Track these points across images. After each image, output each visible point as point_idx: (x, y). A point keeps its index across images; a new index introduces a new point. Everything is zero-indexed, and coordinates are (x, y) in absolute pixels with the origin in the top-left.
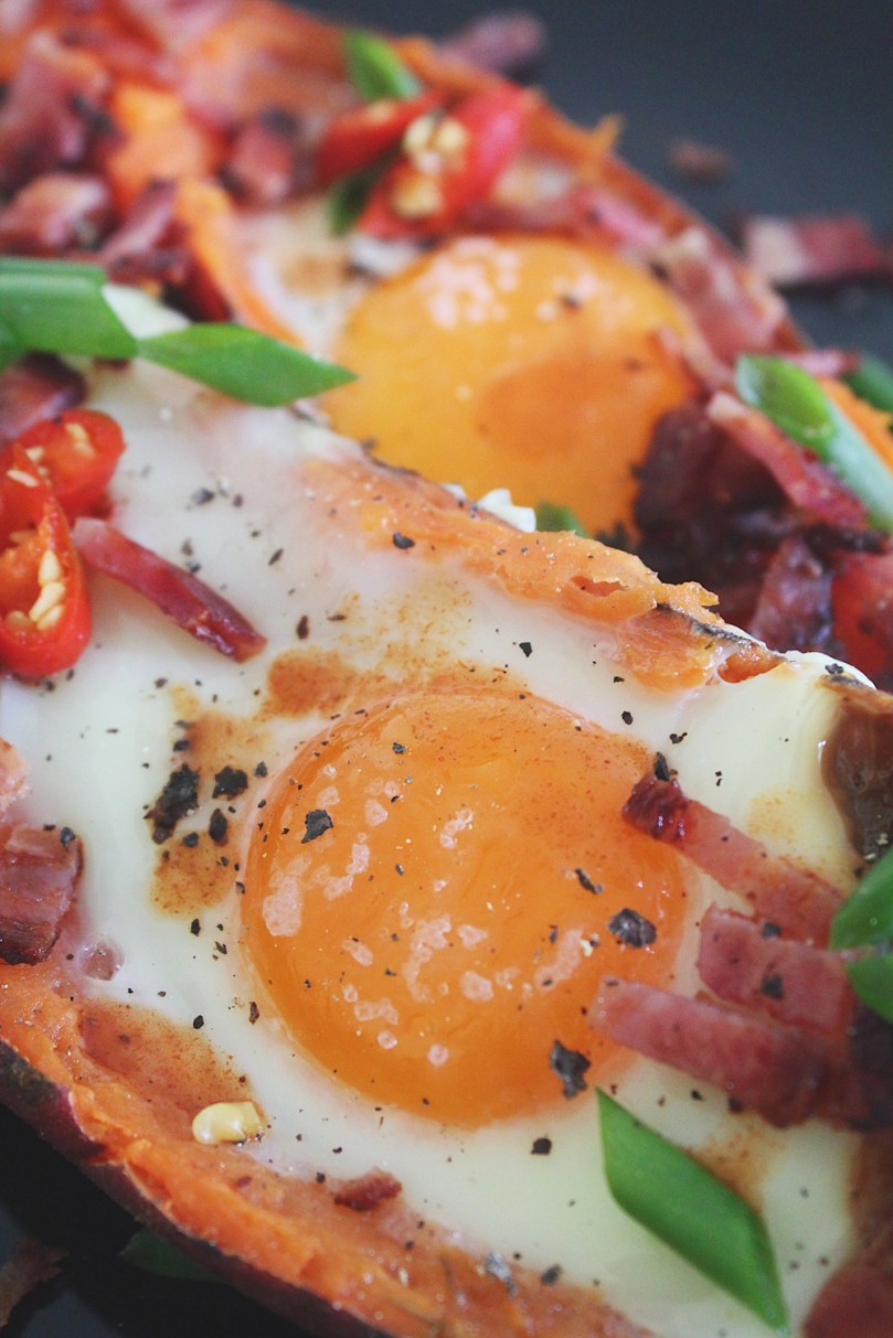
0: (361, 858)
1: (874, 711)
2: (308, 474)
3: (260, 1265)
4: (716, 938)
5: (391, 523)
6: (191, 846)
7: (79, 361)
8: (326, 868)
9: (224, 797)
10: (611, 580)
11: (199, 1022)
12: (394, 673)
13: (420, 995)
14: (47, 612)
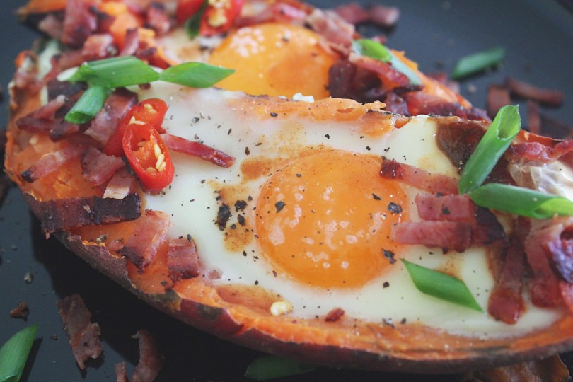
0: (298, 212)
1: (447, 123)
2: (230, 104)
3: (312, 342)
4: (423, 202)
5: (268, 111)
6: (234, 228)
7: (133, 88)
8: (288, 218)
9: (240, 210)
10: (350, 107)
11: (257, 283)
12: (285, 156)
13: (333, 248)
14: (161, 165)
